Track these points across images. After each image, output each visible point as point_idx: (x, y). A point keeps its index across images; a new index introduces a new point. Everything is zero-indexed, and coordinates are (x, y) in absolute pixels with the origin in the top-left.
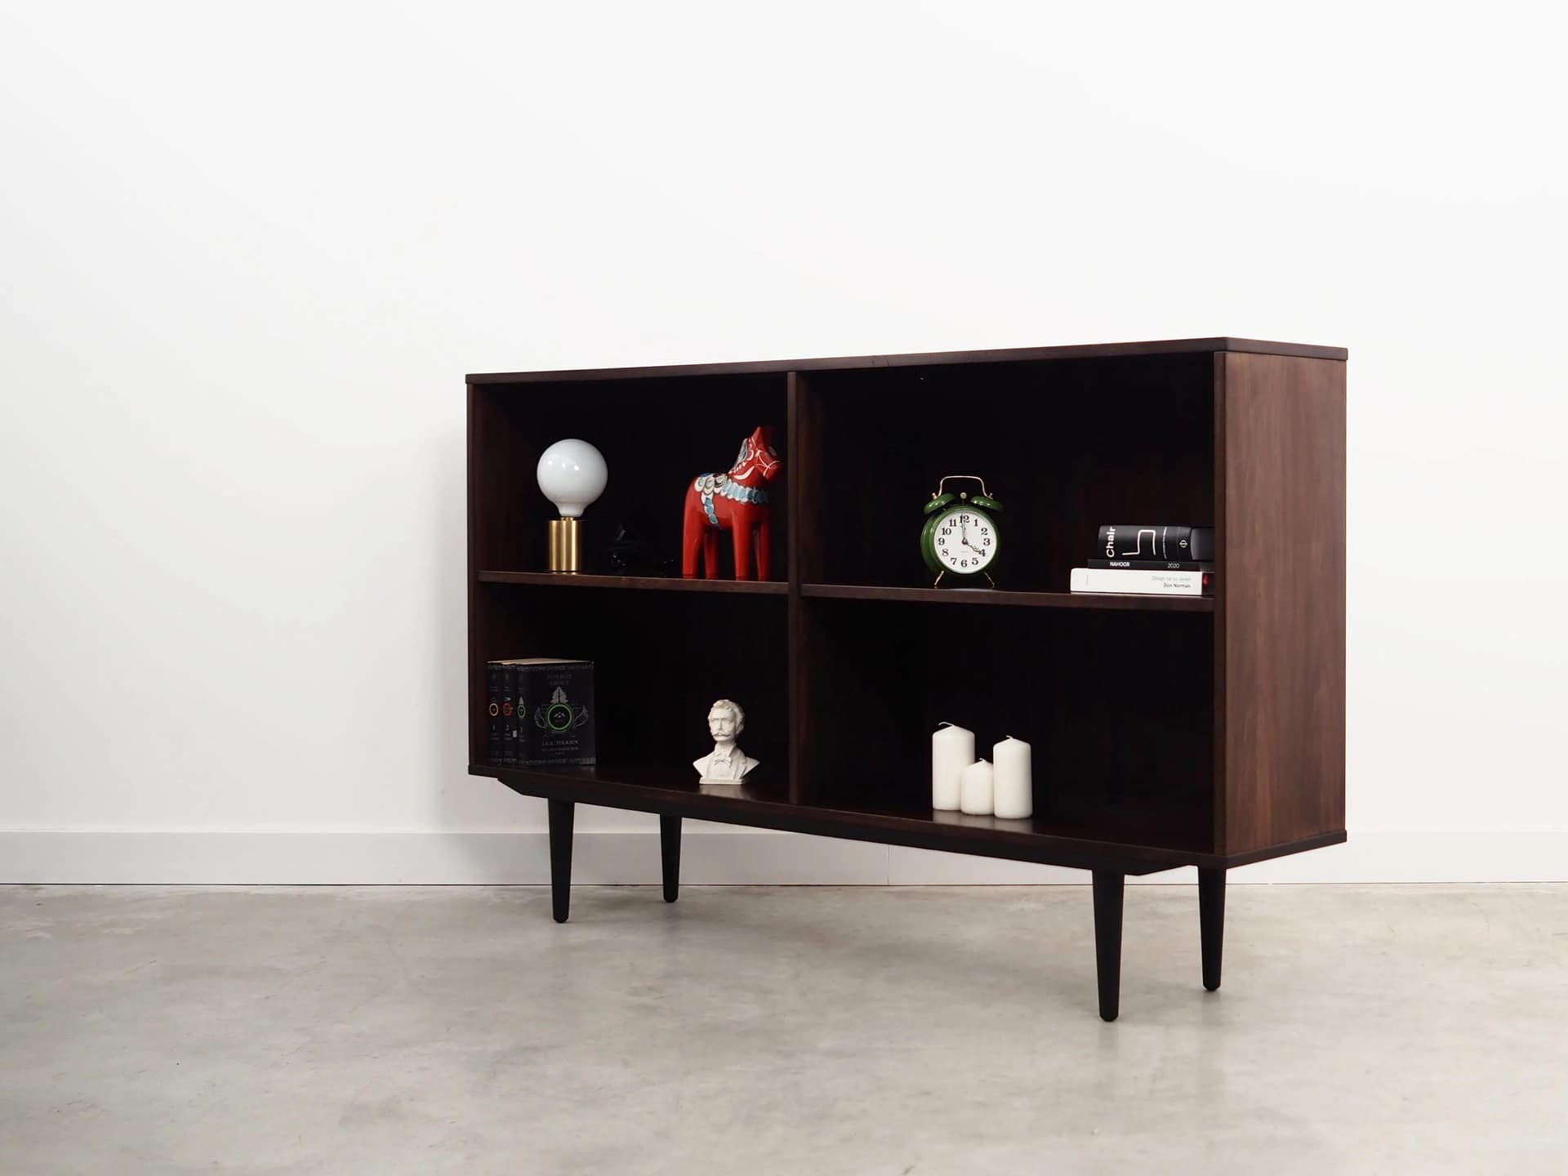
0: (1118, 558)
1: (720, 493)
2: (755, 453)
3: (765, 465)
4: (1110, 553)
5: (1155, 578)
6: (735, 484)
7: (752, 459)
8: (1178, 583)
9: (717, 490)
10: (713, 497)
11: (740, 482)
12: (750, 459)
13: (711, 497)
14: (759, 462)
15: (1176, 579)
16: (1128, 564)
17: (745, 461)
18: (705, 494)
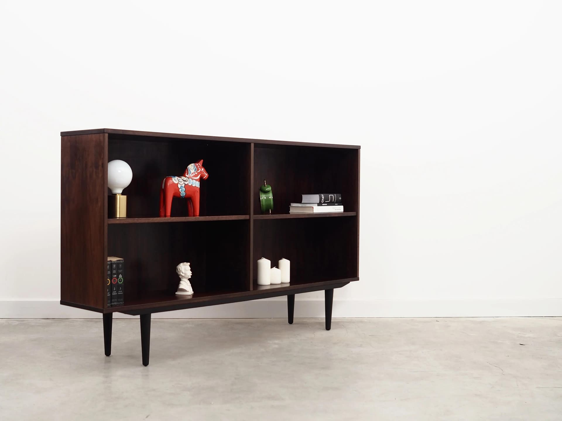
0: (324, 203)
1: (188, 184)
2: (201, 169)
3: (206, 174)
4: (323, 202)
5: (333, 208)
6: (194, 181)
7: (200, 172)
8: (338, 209)
9: (186, 183)
10: (185, 185)
11: (196, 180)
12: (199, 171)
13: (183, 185)
14: (203, 173)
15: (337, 208)
16: (326, 204)
17: (196, 172)
18: (180, 184)
